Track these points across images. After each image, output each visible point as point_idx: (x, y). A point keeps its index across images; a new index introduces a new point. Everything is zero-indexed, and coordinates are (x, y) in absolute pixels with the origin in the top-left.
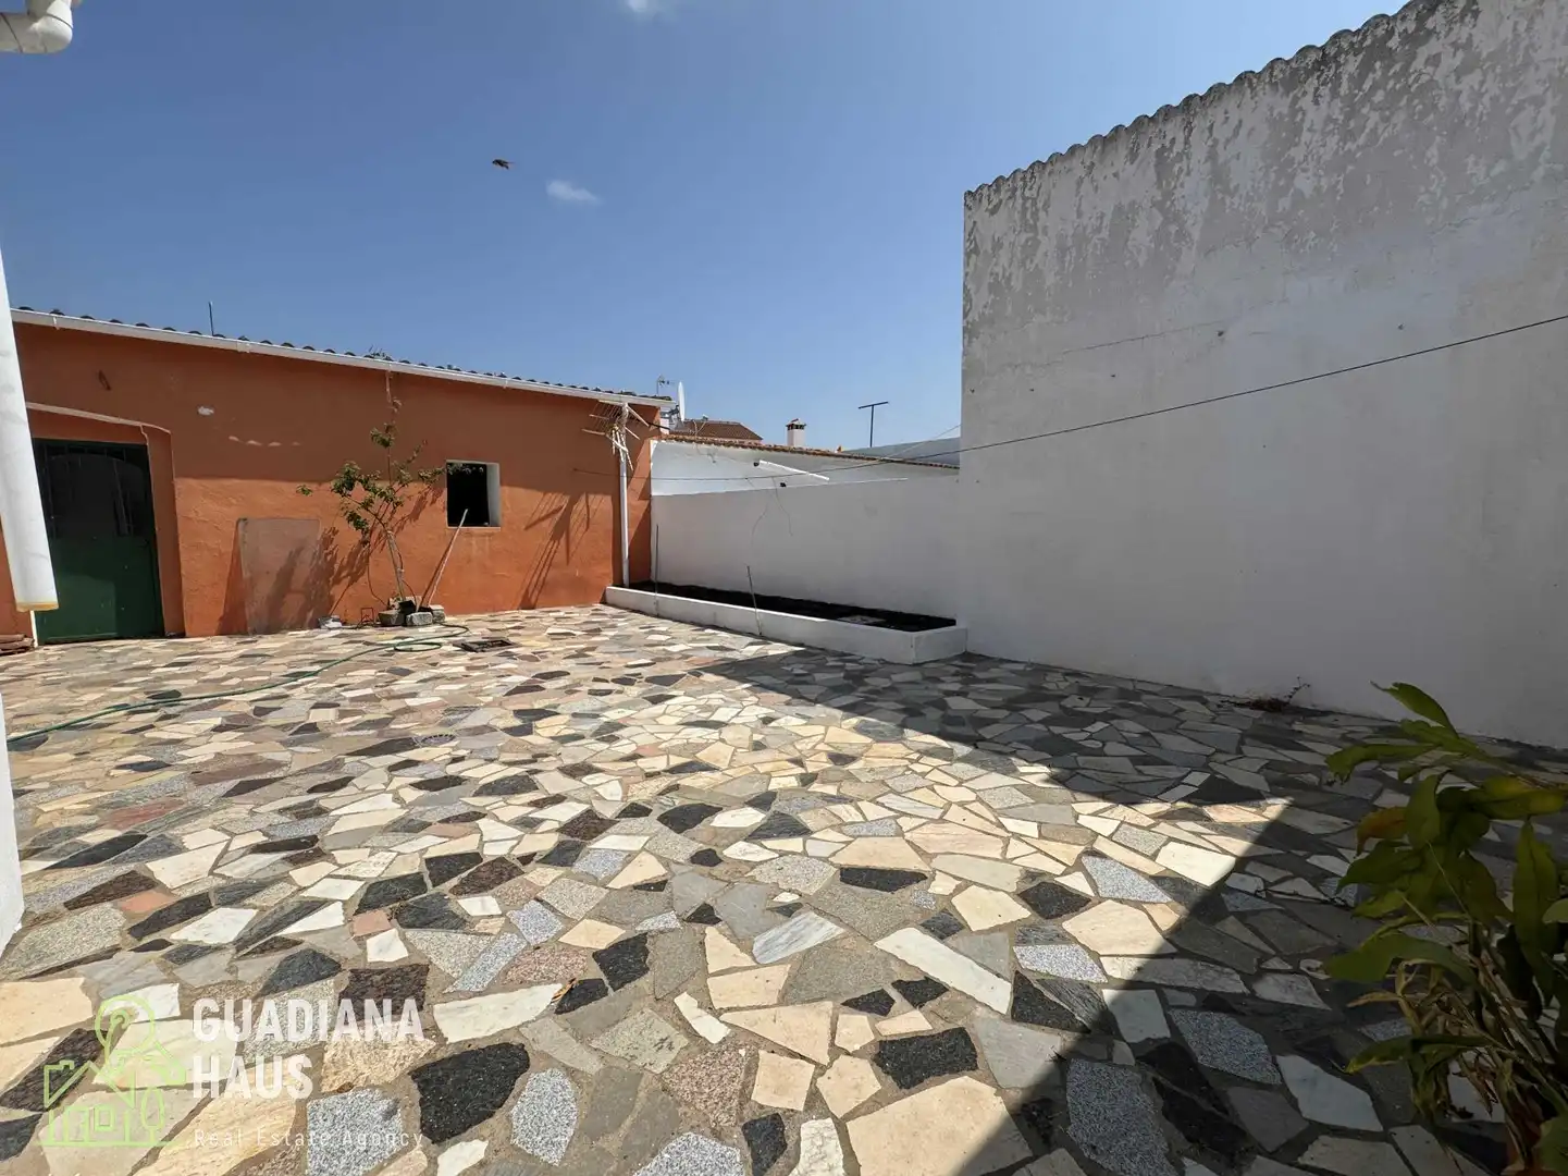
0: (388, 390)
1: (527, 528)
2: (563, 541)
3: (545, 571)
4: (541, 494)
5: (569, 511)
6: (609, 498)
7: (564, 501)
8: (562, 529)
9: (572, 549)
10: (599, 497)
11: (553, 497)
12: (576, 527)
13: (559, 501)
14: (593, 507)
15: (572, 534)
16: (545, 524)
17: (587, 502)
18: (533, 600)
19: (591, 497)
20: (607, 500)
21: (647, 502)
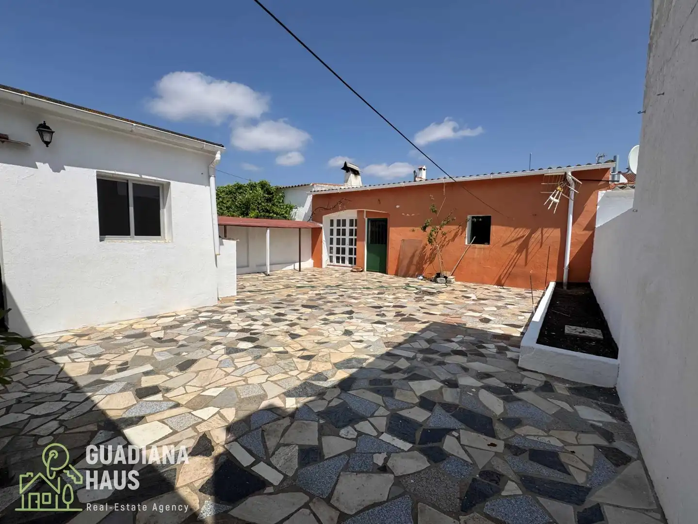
0: (444, 190)
1: (503, 246)
2: (524, 252)
3: (511, 268)
4: (512, 229)
5: (529, 237)
6: (559, 230)
7: (527, 232)
8: (524, 246)
9: (529, 257)
10: (550, 230)
11: (520, 230)
12: (532, 247)
13: (523, 232)
14: (545, 236)
15: (530, 250)
16: (514, 244)
17: (542, 233)
18: (503, 282)
19: (545, 230)
20: (557, 232)
21: (591, 232)
